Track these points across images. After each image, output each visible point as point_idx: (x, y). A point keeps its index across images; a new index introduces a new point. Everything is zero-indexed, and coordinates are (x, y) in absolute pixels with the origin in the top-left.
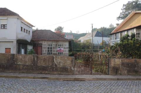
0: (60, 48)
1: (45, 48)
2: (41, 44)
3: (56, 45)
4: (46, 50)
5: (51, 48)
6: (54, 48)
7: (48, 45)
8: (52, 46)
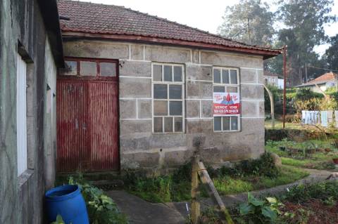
0: (222, 89)
1: (139, 89)
2: (117, 61)
3: (206, 73)
4: (145, 107)
5: (176, 92)
6: (192, 91)
7: (158, 69)
8: (178, 78)
